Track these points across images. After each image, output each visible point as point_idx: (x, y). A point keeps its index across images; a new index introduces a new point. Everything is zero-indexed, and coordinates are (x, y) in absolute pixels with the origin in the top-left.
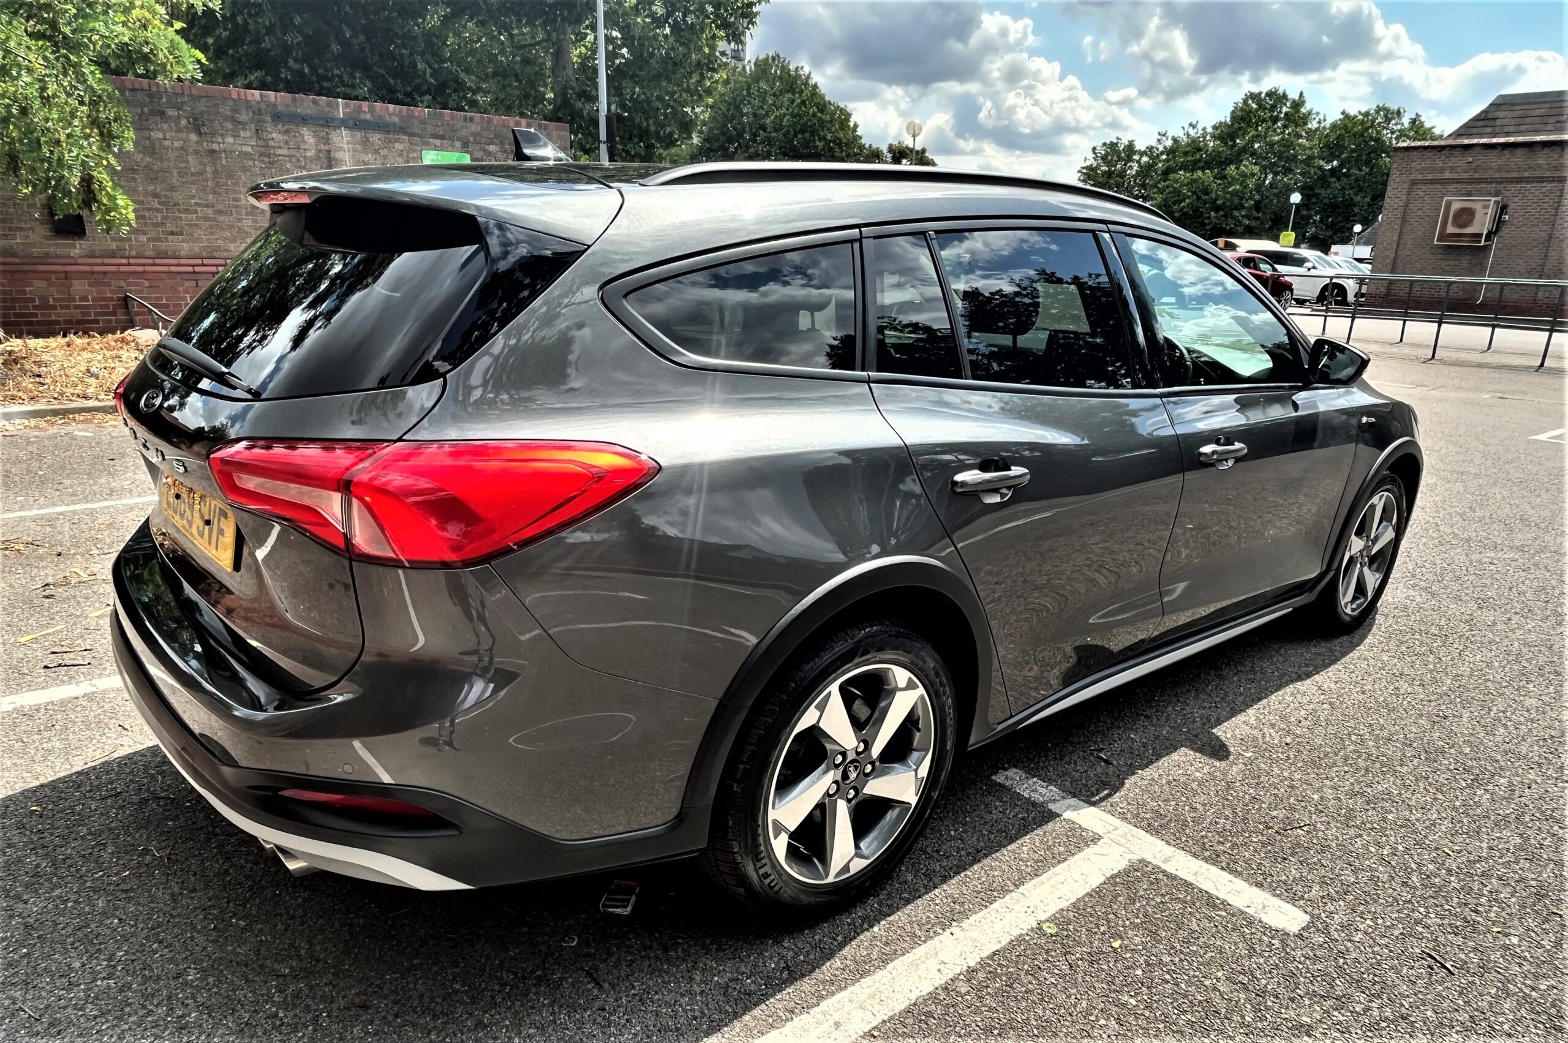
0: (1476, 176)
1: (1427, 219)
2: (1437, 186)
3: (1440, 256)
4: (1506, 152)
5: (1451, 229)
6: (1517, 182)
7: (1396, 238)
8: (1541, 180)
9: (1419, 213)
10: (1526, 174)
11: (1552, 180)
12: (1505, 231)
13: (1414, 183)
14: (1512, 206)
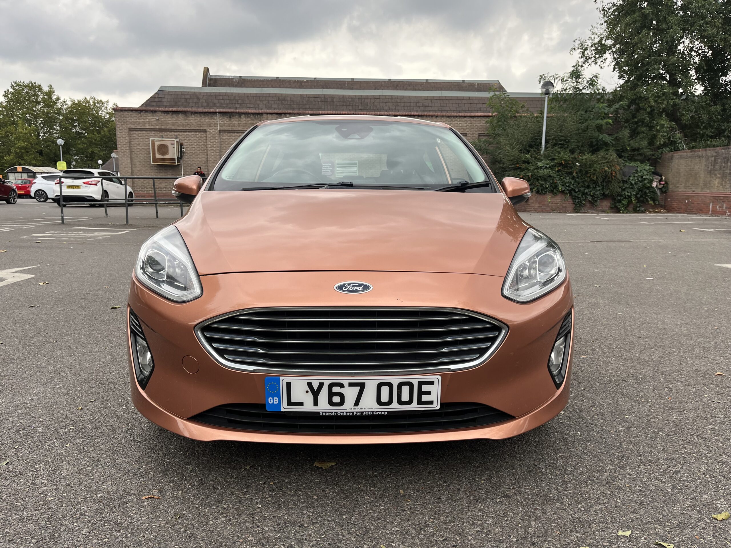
0: (163, 127)
1: (144, 150)
2: (144, 132)
3: (156, 171)
4: (174, 115)
5: (158, 156)
6: (184, 132)
7: (129, 161)
8: (195, 131)
9: (138, 147)
10: (187, 128)
11: (200, 131)
12: (185, 157)
13: (130, 130)
14: (185, 144)
